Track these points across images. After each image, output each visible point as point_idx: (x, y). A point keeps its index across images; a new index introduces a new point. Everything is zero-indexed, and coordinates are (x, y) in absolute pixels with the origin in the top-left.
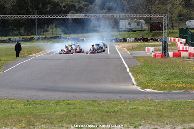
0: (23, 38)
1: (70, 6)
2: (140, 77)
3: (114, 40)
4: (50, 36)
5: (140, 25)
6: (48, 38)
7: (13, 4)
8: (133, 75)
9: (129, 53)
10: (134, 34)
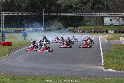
0: (33, 29)
1: (69, 6)
2: (108, 59)
3: (100, 31)
4: (54, 28)
5: (119, 21)
6: (51, 30)
7: (28, 4)
8: (104, 58)
9: (107, 42)
10: (114, 27)
